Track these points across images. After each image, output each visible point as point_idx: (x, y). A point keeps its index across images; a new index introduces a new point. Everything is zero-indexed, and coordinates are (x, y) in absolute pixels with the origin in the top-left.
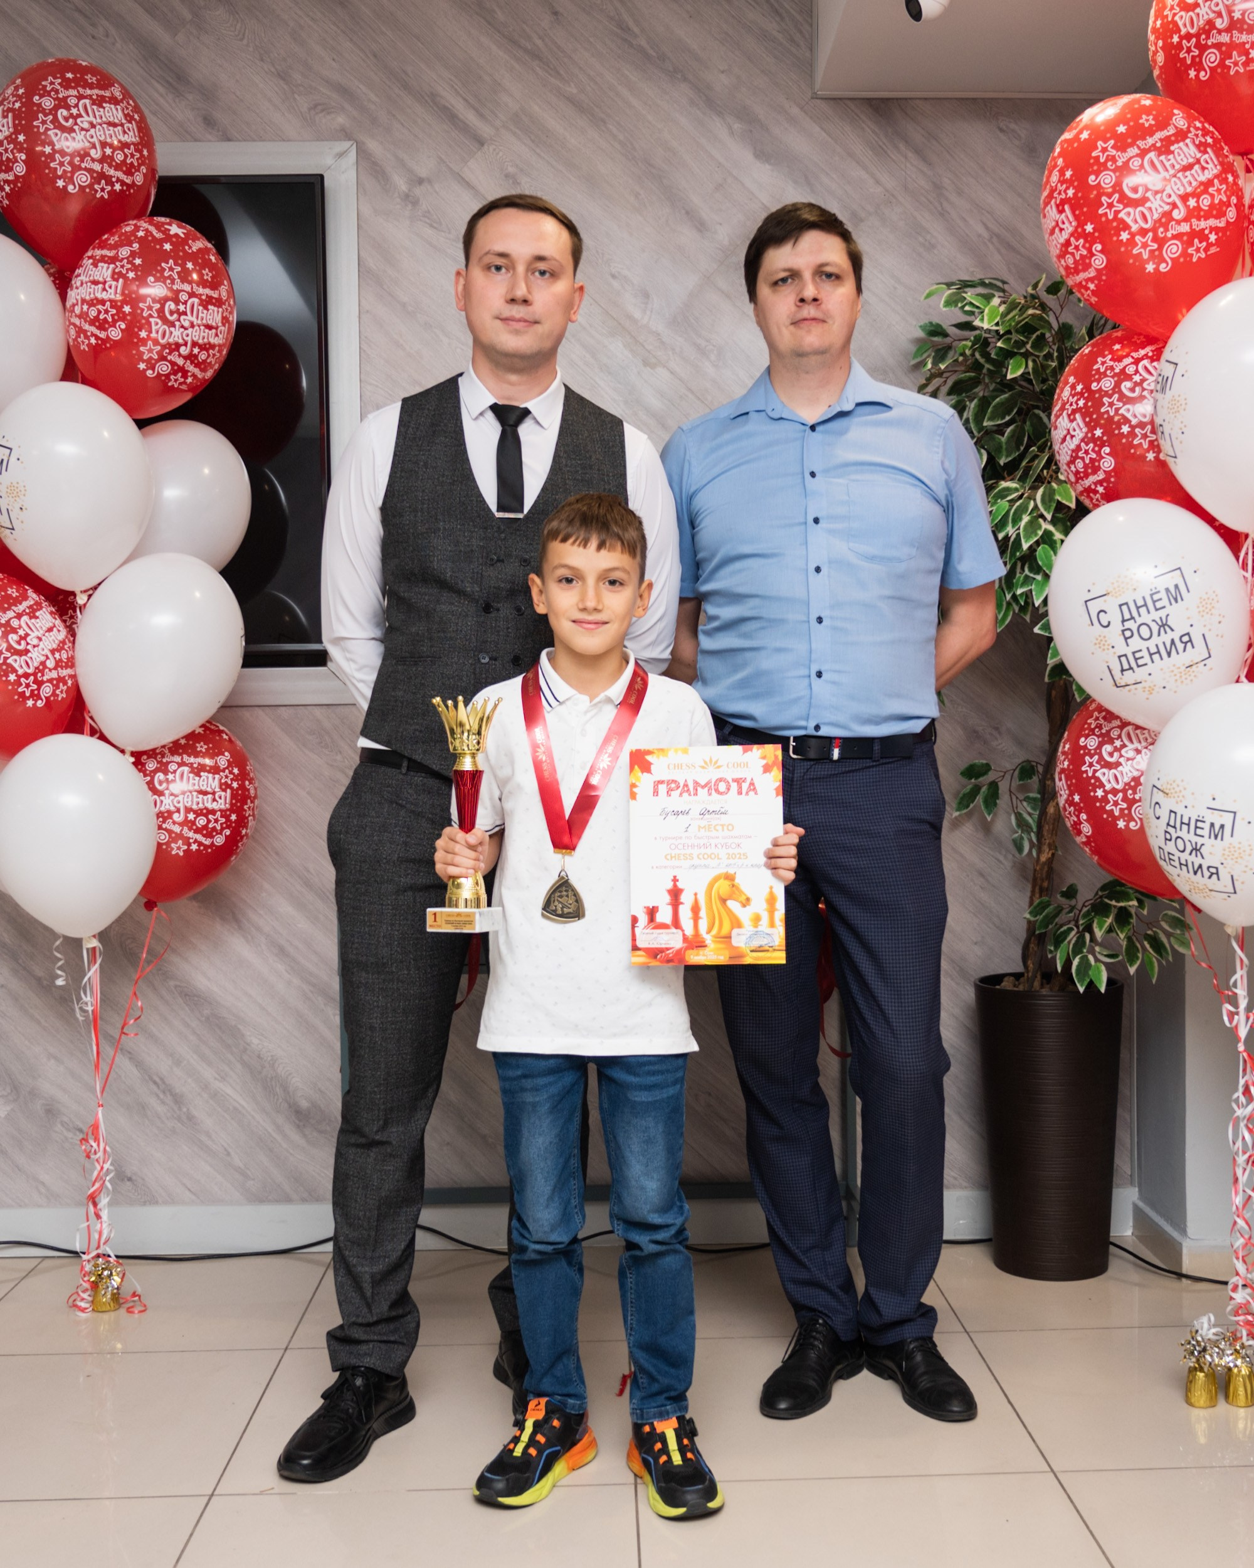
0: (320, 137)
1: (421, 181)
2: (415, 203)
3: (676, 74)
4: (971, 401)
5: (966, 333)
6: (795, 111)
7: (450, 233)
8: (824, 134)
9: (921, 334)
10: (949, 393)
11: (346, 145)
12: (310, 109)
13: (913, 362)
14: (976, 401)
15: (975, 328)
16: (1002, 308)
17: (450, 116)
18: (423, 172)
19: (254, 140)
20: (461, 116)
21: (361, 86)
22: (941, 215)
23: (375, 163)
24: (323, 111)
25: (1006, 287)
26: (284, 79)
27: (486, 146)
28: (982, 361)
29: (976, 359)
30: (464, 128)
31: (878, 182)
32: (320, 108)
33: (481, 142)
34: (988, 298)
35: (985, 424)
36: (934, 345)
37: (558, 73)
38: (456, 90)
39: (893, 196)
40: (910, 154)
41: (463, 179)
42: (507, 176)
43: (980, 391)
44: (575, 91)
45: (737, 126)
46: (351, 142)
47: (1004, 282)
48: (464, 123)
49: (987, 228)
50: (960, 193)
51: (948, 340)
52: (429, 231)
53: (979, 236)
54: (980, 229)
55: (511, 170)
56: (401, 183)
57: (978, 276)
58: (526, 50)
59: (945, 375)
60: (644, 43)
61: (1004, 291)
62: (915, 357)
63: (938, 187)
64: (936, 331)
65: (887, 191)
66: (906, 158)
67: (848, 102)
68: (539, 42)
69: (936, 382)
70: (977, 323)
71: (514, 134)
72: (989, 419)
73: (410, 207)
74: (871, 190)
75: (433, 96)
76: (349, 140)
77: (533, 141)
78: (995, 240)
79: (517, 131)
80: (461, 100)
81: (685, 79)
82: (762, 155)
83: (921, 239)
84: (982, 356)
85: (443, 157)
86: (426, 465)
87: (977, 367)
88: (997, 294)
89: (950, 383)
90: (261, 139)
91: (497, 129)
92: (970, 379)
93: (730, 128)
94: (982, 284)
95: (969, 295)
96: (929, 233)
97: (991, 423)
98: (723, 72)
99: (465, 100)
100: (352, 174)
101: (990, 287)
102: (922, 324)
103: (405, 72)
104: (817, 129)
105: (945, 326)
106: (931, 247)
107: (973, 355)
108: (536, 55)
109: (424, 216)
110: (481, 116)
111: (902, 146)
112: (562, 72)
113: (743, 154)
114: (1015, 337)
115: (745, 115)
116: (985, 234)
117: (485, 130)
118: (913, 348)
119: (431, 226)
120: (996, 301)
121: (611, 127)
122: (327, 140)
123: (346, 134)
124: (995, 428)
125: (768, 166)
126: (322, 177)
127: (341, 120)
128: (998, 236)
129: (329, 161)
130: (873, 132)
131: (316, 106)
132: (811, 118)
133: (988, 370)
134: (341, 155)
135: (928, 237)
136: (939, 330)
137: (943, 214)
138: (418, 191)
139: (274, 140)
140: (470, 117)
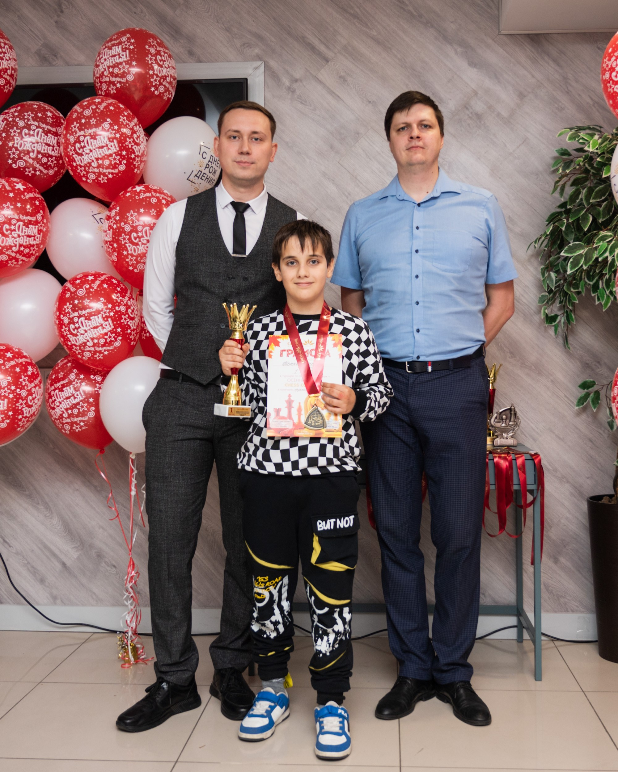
0: (246, 60)
1: (296, 81)
2: (293, 92)
3: (428, 24)
4: (583, 189)
5: (581, 154)
6: (490, 41)
7: (311, 106)
8: (505, 53)
9: (557, 154)
10: (572, 185)
11: (259, 63)
12: (241, 46)
13: (552, 169)
14: (586, 189)
15: (585, 151)
16: (600, 141)
17: (313, 48)
18: (297, 76)
19: (213, 62)
20: (317, 48)
21: (267, 34)
22: (567, 93)
23: (273, 72)
24: (247, 47)
25: (602, 130)
26: (228, 31)
27: (330, 63)
28: (589, 168)
29: (586, 168)
30: (319, 54)
31: (533, 76)
32: (246, 45)
33: (327, 60)
34: (592, 135)
35: (591, 201)
36: (564, 160)
37: (367, 25)
38: (315, 35)
39: (542, 83)
40: (551, 62)
41: (318, 79)
42: (340, 77)
43: (588, 184)
44: (375, 34)
45: (459, 50)
46: (261, 62)
47: (601, 127)
48: (318, 50)
49: (592, 99)
50: (577, 81)
51: (571, 157)
52: (300, 106)
53: (588, 103)
54: (589, 100)
55: (342, 74)
56: (286, 81)
57: (587, 124)
58: (351, 14)
59: (569, 176)
60: (411, 9)
61: (600, 132)
62: (553, 166)
63: (565, 79)
64: (564, 153)
65: (538, 81)
66: (548, 64)
67: (518, 36)
68: (357, 10)
69: (565, 179)
70: (586, 148)
71: (344, 56)
72: (593, 199)
73: (291, 93)
74: (530, 81)
75: (303, 38)
76: (261, 61)
77: (354, 59)
78: (596, 105)
79: (346, 55)
80: (317, 40)
81: (432, 26)
82: (472, 64)
83: (556, 106)
84: (589, 165)
85: (308, 68)
86: (198, 230)
87: (587, 171)
88: (597, 133)
89: (572, 180)
90: (216, 61)
91: (336, 54)
92: (583, 177)
93: (456, 50)
94: (589, 128)
95: (582, 134)
96: (560, 102)
97: (594, 201)
98: (452, 22)
99: (319, 39)
100: (262, 78)
101: (593, 130)
102: (557, 149)
103: (289, 26)
104: (501, 50)
105: (569, 150)
106: (561, 109)
107: (584, 165)
108: (355, 16)
109: (298, 98)
110: (327, 47)
111: (546, 58)
112: (369, 24)
113: (462, 64)
114: (607, 155)
115: (463, 44)
116: (591, 102)
117: (329, 54)
118: (552, 162)
119: (301, 103)
120: (596, 137)
121: (394, 51)
122: (249, 61)
123: (259, 58)
124: (597, 203)
125: (475, 70)
126: (246, 79)
127: (257, 51)
128: (597, 103)
129: (250, 71)
130: (531, 51)
131: (244, 44)
132: (498, 44)
133: (593, 173)
134: (256, 68)
135: (560, 104)
136: (566, 152)
137: (568, 92)
138: (295, 86)
139: (223, 62)
140: (322, 48)
